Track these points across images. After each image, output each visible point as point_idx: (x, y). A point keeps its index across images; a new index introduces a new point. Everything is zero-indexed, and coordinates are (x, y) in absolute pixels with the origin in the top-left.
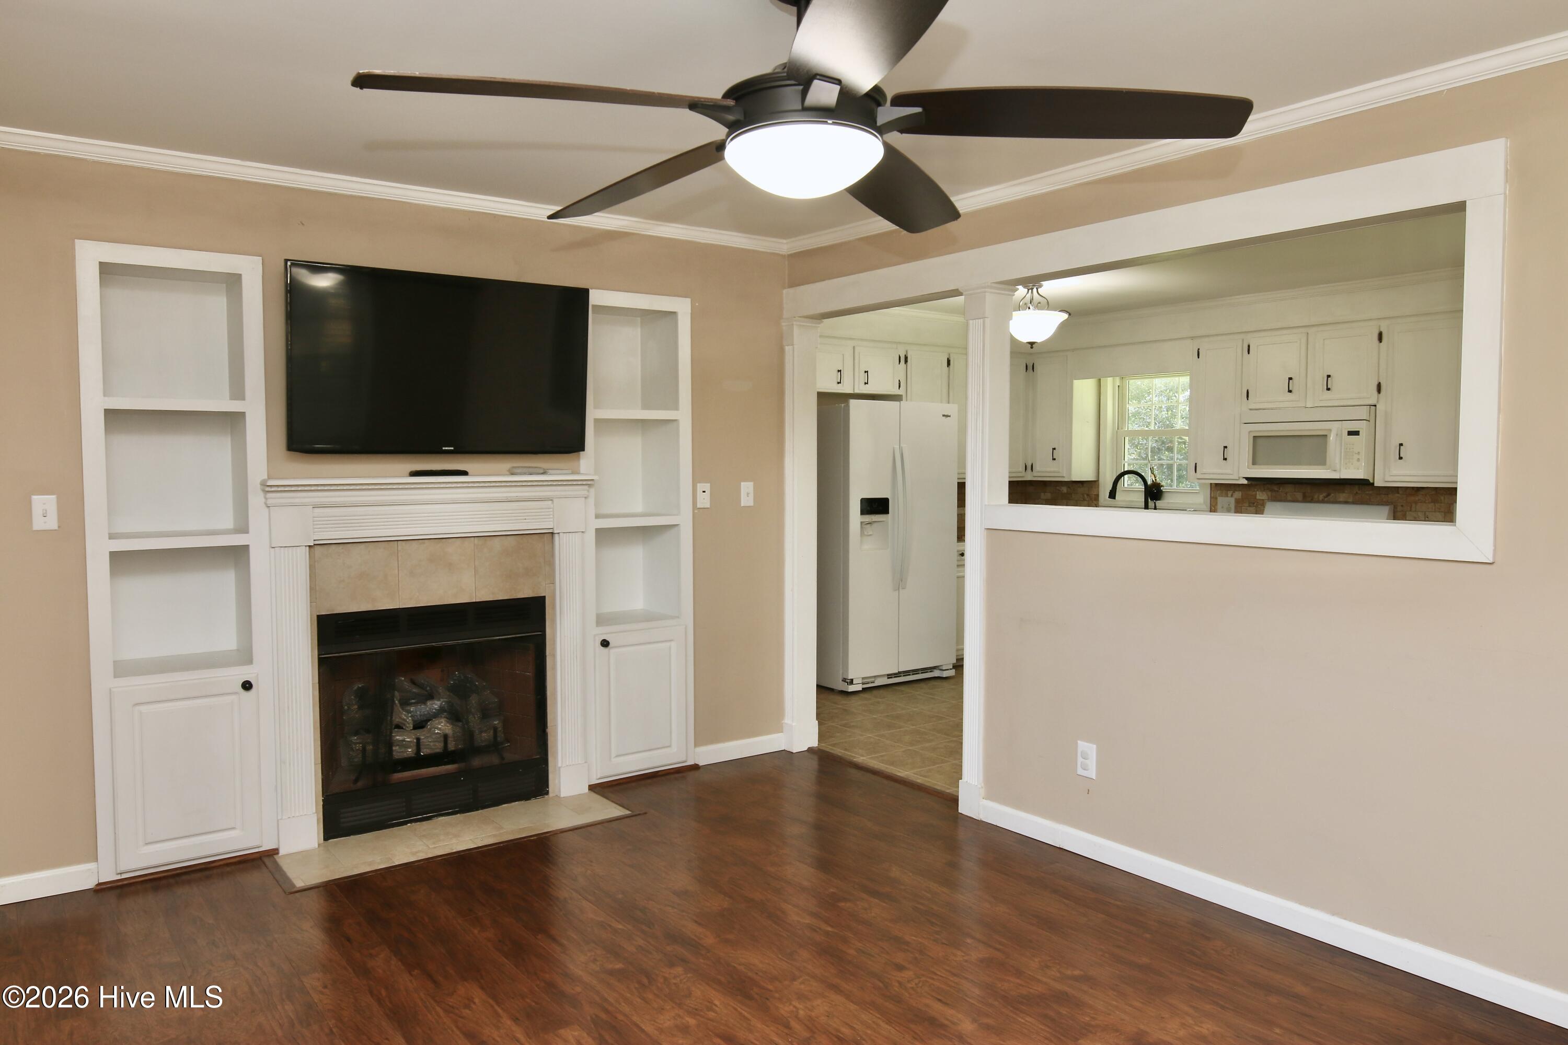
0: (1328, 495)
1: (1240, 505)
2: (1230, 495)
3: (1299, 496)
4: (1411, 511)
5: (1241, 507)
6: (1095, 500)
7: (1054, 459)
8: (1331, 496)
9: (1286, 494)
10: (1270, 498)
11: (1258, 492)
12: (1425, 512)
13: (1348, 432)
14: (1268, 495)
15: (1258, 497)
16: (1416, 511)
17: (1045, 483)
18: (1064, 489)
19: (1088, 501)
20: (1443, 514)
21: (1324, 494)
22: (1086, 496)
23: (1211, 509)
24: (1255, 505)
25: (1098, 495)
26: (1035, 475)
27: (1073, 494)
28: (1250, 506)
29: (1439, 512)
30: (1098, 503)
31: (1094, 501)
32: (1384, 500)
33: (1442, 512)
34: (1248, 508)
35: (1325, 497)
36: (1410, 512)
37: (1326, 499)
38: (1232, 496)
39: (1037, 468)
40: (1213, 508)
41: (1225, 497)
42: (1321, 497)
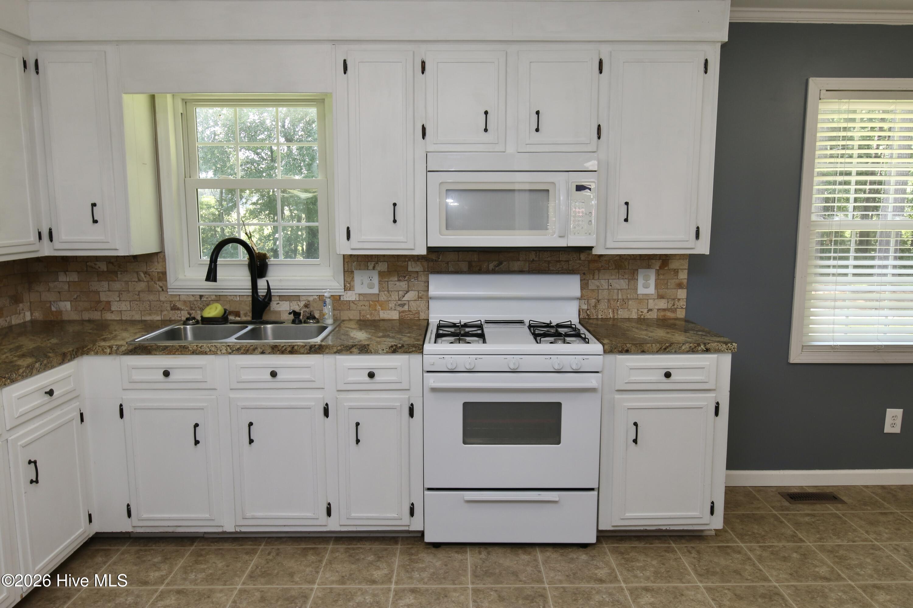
0: (500, 263)
1: (386, 280)
2: (371, 267)
3: (464, 266)
4: (593, 279)
5: (388, 282)
6: (159, 281)
7: (95, 222)
8: (503, 264)
9: (448, 263)
10: (427, 270)
11: (409, 263)
12: (608, 280)
13: (577, 186)
14: (423, 266)
15: (410, 269)
16: (598, 279)
17: (65, 260)
18: (103, 267)
19: (148, 281)
20: (627, 281)
21: (495, 263)
22: (142, 275)
23: (345, 286)
24: (406, 278)
25: (164, 273)
26: (56, 248)
27: (119, 273)
28: (399, 280)
29: (623, 279)
30: (166, 286)
31: (158, 283)
32: (565, 267)
33: (626, 279)
34: (398, 283)
35: (496, 266)
36: (593, 281)
37: (497, 269)
38: (374, 268)
39: (61, 236)
40: (348, 285)
41: (365, 269)
42: (491, 266)
